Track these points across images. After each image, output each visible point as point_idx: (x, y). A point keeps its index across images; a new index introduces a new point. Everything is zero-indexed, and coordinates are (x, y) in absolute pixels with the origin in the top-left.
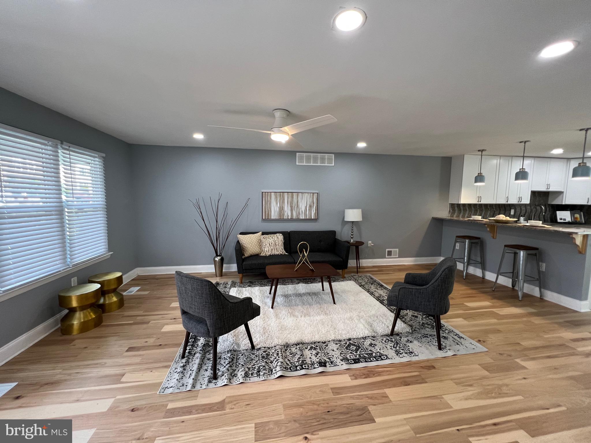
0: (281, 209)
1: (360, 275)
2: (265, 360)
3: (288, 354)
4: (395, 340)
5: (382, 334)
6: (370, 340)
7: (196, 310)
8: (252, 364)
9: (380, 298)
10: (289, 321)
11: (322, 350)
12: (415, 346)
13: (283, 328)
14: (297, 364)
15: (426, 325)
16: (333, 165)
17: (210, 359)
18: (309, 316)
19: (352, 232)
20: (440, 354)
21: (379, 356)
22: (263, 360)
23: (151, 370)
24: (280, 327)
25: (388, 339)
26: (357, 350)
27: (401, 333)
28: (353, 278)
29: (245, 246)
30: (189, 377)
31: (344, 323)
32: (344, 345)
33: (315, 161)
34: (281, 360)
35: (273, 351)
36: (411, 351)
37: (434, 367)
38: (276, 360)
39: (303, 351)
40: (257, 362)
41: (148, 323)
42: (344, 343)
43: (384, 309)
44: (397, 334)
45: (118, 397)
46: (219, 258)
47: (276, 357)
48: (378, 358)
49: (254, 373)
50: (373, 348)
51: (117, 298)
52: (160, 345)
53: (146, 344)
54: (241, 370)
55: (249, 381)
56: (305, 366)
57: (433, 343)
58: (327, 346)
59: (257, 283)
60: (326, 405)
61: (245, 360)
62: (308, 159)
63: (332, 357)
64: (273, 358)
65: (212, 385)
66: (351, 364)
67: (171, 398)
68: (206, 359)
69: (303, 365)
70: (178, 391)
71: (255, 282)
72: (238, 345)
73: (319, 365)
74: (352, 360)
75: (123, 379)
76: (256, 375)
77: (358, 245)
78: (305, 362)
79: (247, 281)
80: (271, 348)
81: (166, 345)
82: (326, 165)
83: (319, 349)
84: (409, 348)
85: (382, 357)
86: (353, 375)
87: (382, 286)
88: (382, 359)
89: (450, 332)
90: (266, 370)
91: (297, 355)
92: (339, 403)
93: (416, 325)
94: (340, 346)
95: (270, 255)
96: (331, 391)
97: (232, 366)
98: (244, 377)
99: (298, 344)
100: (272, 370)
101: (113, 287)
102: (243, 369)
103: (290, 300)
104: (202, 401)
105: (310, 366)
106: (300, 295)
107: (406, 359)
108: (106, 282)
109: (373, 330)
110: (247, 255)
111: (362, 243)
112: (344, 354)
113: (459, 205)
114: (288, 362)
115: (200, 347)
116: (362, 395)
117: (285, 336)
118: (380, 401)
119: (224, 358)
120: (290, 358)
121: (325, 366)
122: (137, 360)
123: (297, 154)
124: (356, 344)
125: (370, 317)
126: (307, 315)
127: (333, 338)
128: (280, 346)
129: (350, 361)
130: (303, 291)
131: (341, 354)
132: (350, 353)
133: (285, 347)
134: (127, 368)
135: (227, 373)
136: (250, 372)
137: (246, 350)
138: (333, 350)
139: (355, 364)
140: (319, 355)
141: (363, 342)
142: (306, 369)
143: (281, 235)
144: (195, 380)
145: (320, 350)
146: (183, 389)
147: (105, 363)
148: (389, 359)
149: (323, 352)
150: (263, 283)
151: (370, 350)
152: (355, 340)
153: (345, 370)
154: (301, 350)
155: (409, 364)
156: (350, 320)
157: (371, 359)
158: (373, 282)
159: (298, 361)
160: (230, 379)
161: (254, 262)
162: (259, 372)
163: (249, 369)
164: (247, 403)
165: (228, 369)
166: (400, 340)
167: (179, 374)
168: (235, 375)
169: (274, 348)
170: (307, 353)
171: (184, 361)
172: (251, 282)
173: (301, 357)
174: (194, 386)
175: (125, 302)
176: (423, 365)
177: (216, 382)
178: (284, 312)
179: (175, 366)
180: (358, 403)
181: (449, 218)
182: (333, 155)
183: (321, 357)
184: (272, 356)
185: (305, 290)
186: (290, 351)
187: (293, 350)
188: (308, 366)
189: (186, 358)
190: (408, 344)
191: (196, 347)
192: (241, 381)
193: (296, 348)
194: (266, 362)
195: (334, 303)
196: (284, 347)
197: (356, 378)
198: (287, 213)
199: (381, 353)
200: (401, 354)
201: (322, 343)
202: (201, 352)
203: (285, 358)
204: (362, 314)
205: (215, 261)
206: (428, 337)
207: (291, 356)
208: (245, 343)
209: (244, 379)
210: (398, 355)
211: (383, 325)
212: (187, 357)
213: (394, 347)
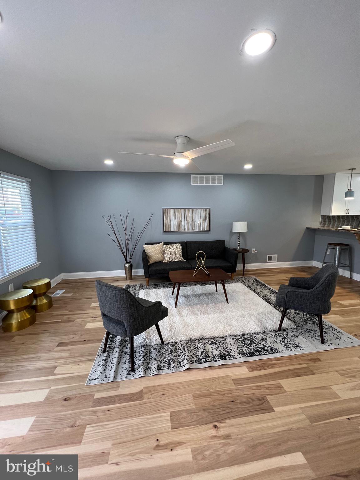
0: (179, 223)
1: (246, 277)
2: (174, 354)
3: (192, 348)
4: (283, 335)
5: (271, 330)
6: (261, 335)
7: (115, 314)
8: (163, 358)
9: (265, 298)
10: (191, 319)
11: (221, 344)
12: (300, 340)
13: (186, 325)
14: (201, 357)
15: (308, 322)
16: (223, 184)
17: (127, 353)
18: (208, 314)
19: (239, 241)
20: (323, 348)
21: (271, 350)
22: (172, 354)
23: (78, 363)
24: (184, 324)
25: (276, 334)
26: (251, 345)
27: (287, 329)
28: (240, 280)
29: (150, 254)
30: (111, 370)
31: (238, 320)
32: (239, 339)
33: (207, 181)
34: (187, 354)
35: (180, 345)
36: (298, 345)
37: (319, 360)
38: (183, 354)
39: (205, 345)
40: (167, 355)
41: (73, 321)
42: (239, 338)
43: (270, 308)
44: (284, 329)
45: (52, 388)
46: (128, 265)
47: (183, 351)
48: (270, 352)
49: (165, 365)
50: (265, 342)
51: (46, 300)
52: (85, 341)
53: (73, 340)
54: (154, 363)
55: (161, 373)
56: (208, 360)
57: (317, 338)
58: (225, 341)
59: (160, 285)
60: (230, 395)
61: (157, 354)
62: (201, 180)
63: (230, 350)
64: (180, 352)
65: (130, 377)
66: (247, 357)
67: (97, 388)
68: (124, 353)
69: (206, 358)
70: (102, 382)
71: (159, 284)
72: (150, 341)
73: (220, 358)
74: (248, 353)
75: (56, 372)
76: (167, 368)
77: (245, 251)
78: (208, 356)
79: (153, 284)
80: (177, 343)
81: (89, 340)
82: (217, 184)
83: (218, 343)
84: (295, 342)
85: (273, 350)
86: (250, 367)
87: (266, 286)
88: (274, 353)
89: (330, 327)
90: (175, 363)
91: (200, 349)
92: (241, 393)
93: (299, 321)
94: (236, 340)
95: (171, 262)
96: (232, 382)
97: (147, 359)
98: (157, 369)
99: (201, 339)
100: (180, 363)
101: (43, 291)
102: (155, 362)
103: (189, 300)
104: (124, 391)
105: (212, 359)
106: (197, 296)
107: (294, 352)
108: (37, 287)
109: (263, 327)
110: (151, 262)
111: (247, 251)
112: (240, 348)
113: (329, 217)
114: (193, 356)
115: (118, 342)
116: (260, 386)
117: (189, 331)
118: (276, 392)
119: (139, 352)
120: (195, 351)
121: (225, 359)
122: (67, 354)
123: (192, 175)
124: (249, 339)
125: (259, 314)
126: (206, 313)
127: (230, 334)
128: (185, 341)
129: (246, 354)
130: (200, 292)
131: (238, 348)
132: (245, 347)
133: (190, 342)
134: (59, 361)
135: (143, 366)
136: (162, 365)
137: (157, 345)
138: (231, 345)
139: (250, 357)
140: (219, 349)
141: (255, 337)
142: (209, 362)
143: (179, 244)
144: (116, 372)
145: (220, 344)
146: (106, 380)
147: (40, 357)
148: (279, 352)
149: (222, 346)
150: (166, 285)
151: (262, 345)
152: (248, 335)
153: (243, 363)
154: (204, 345)
155: (297, 357)
156: (243, 317)
157: (264, 352)
158: (258, 283)
159: (202, 355)
160: (146, 371)
161: (158, 268)
162: (169, 364)
163: (161, 362)
164: (162, 393)
165: (143, 362)
166: (287, 335)
167: (102, 367)
168: (149, 368)
169: (180, 343)
170: (209, 347)
171: (105, 355)
172: (155, 285)
173: (204, 351)
174: (115, 378)
175: (53, 303)
176: (309, 357)
177: (134, 374)
178: (185, 311)
179: (98, 359)
180: (257, 393)
181: (321, 228)
182: (223, 176)
183: (221, 351)
184: (179, 350)
185: (202, 291)
186: (194, 346)
187: (197, 344)
188: (211, 359)
189: (107, 353)
190: (295, 339)
191: (114, 343)
192: (155, 373)
193: (199, 343)
194: (175, 356)
195: (228, 302)
196: (188, 342)
197: (253, 370)
198: (184, 226)
199: (272, 347)
200: (289, 348)
201: (220, 338)
202: (119, 347)
203: (191, 351)
204: (252, 312)
205: (125, 267)
206: (311, 332)
207: (195, 350)
208: (155, 339)
209: (158, 371)
210: (287, 348)
211: (272, 322)
212: (108, 351)
213: (282, 341)
